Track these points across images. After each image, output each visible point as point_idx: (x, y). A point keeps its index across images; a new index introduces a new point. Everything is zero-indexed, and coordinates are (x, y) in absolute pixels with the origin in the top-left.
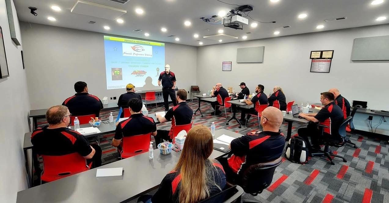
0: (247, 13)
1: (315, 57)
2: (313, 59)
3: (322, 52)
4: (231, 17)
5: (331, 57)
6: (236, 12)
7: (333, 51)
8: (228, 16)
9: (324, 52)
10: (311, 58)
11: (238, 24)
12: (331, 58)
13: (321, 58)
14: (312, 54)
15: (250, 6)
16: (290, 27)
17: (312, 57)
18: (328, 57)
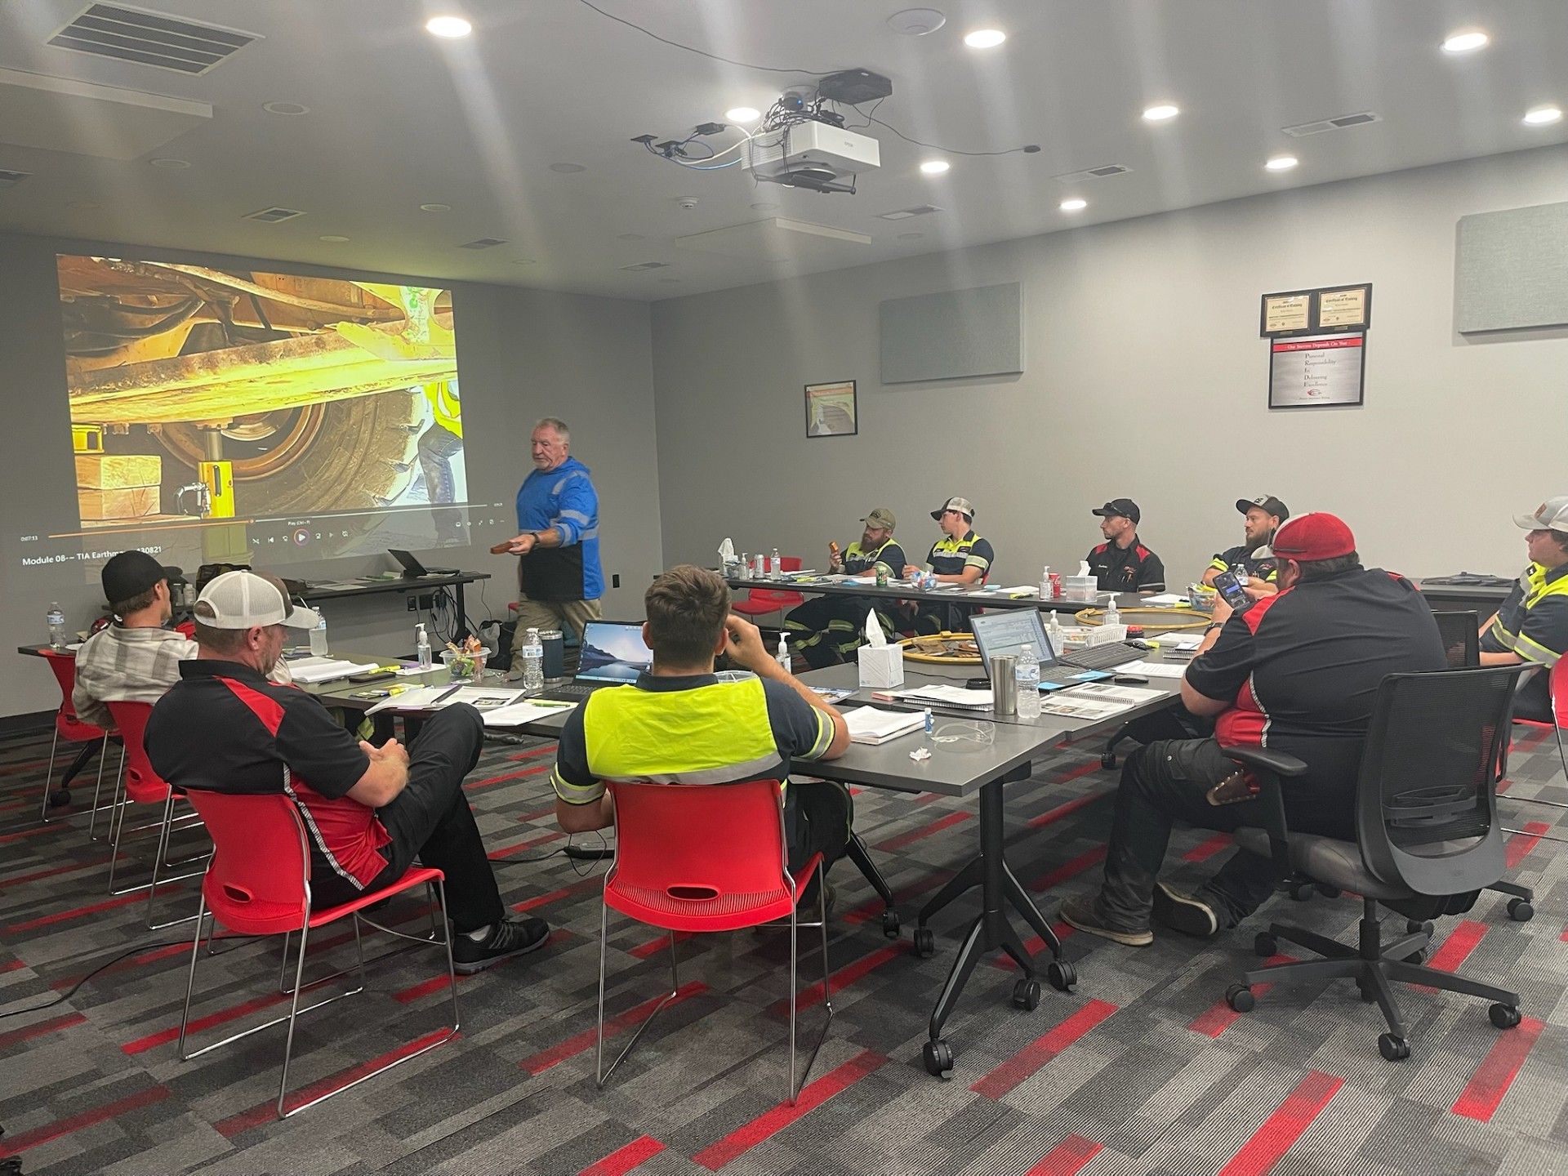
0: (865, 107)
1: (1286, 327)
2: (1274, 335)
3: (1315, 296)
4: (787, 132)
5: (1360, 320)
6: (810, 106)
7: (1369, 287)
8: (773, 128)
9: (1324, 297)
10: (1264, 333)
11: (824, 165)
12: (1364, 328)
13: (1314, 327)
14: (1270, 313)
15: (876, 72)
16: (1128, 170)
17: (1269, 329)
18: (1346, 320)
